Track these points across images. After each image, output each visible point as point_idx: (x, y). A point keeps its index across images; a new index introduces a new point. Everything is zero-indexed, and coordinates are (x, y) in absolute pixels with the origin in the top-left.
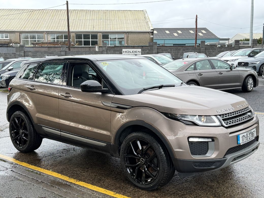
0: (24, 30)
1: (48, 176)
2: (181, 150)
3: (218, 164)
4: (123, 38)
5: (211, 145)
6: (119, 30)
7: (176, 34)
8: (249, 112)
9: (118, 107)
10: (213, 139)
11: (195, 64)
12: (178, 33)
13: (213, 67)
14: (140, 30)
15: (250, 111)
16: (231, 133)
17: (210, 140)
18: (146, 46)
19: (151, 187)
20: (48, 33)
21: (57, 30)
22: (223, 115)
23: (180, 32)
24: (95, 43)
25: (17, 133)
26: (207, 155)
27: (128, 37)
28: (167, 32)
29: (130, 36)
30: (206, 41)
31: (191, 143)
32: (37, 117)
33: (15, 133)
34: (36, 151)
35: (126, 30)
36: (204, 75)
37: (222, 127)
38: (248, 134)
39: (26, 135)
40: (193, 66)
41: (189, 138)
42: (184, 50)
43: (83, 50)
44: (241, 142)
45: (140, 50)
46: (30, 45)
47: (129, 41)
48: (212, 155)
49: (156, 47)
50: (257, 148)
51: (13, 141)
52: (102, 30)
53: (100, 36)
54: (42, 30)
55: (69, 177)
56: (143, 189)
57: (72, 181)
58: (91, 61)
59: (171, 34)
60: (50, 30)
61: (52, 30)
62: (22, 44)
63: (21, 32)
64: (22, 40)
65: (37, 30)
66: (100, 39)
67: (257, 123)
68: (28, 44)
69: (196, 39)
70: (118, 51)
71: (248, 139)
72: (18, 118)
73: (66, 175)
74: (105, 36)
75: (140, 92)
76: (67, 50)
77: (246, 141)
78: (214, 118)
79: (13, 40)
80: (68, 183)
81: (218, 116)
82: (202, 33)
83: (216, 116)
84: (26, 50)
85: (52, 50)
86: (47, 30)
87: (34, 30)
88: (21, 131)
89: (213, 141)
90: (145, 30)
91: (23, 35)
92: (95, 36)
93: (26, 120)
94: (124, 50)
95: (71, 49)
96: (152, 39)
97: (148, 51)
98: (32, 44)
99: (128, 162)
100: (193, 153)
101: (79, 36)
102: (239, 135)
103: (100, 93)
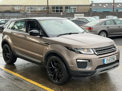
0: (27, 5)
1: (14, 75)
2: (73, 66)
3: (92, 73)
4: (76, 9)
5: (88, 63)
6: (74, 4)
7: (105, 6)
8: (113, 47)
9: (46, 43)
10: (89, 60)
11: (105, 22)
12: (106, 6)
13: (115, 24)
14: (85, 4)
15: (115, 47)
16: (99, 58)
17: (88, 61)
18: (87, 13)
19: (59, 83)
20: (38, 6)
21: (43, 5)
22: (96, 48)
23: (107, 5)
24: (61, 11)
25: (6, 55)
26: (86, 68)
27: (78, 8)
28: (100, 5)
29: (79, 7)
30: (119, 10)
31: (78, 62)
32: (13, 48)
33: (5, 54)
34: (15, 63)
35: (77, 4)
36: (110, 28)
37: (95, 55)
38: (110, 59)
39: (9, 56)
40: (104, 23)
41: (77, 60)
42: (107, 14)
43: (55, 14)
44: (106, 62)
45: (84, 14)
46: (30, 12)
47: (79, 10)
48: (88, 69)
49: (92, 13)
50: (117, 66)
51: (4, 58)
52: (65, 4)
53: (64, 8)
54: (35, 5)
55: (24, 77)
56: (56, 84)
57: (25, 78)
58: (37, 21)
59: (102, 6)
60: (39, 5)
61: (40, 5)
62: (26, 11)
63: (26, 6)
64: (26, 9)
65: (33, 5)
66: (64, 9)
67: (119, 53)
68: (29, 11)
69: (114, 9)
70: (72, 15)
71: (111, 61)
72: (6, 48)
73: (23, 76)
74: (67, 7)
75: (58, 36)
76: (47, 15)
77: (109, 62)
78: (91, 50)
79: (22, 9)
80: (22, 80)
81: (94, 49)
82: (119, 5)
83: (92, 49)
84: (27, 14)
85: (40, 14)
86: (38, 5)
87: (32, 5)
88: (7, 54)
89: (89, 61)
90: (87, 4)
91: (26, 8)
92: (61, 8)
93: (9, 49)
94: (75, 15)
95: (49, 14)
96: (91, 9)
97: (87, 15)
98: (30, 11)
99: (50, 71)
100: (79, 67)
101: (53, 7)
102: (104, 59)
103: (39, 36)
